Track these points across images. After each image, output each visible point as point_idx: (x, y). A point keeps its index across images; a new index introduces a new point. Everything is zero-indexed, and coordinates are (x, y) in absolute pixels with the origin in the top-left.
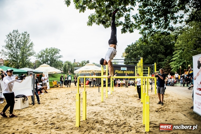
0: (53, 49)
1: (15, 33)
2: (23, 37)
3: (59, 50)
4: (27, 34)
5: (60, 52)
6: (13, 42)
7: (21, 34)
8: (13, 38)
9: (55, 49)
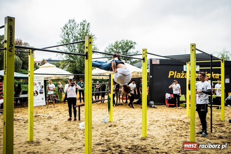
0: (126, 42)
1: (71, 24)
2: (82, 28)
3: (135, 43)
4: (87, 24)
5: (135, 46)
6: (70, 37)
7: (80, 24)
8: (69, 30)
9: (128, 41)
